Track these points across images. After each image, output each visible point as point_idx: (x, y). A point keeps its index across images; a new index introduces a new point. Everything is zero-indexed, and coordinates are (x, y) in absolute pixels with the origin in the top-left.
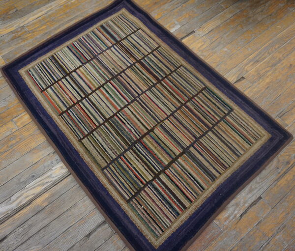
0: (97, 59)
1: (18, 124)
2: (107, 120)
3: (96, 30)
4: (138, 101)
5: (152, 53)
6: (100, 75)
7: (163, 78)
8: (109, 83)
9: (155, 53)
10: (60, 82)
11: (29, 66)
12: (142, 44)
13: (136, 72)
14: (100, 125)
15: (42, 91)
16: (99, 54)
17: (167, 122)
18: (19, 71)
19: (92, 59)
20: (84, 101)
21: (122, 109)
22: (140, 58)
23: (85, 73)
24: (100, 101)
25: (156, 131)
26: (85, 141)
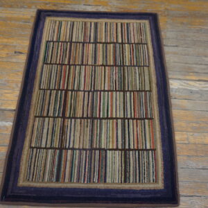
0: (91, 145)
1: (186, 136)
2: (124, 91)
3: (67, 180)
4: (94, 88)
5: (47, 116)
6: (101, 130)
7: (62, 90)
8: (101, 117)
9: (45, 115)
10: (136, 148)
11: (151, 186)
12: (45, 131)
13: (75, 110)
14: (131, 91)
15: (154, 150)
16: (86, 150)
17: (90, 63)
18: (163, 188)
19: (96, 149)
20: (129, 116)
21: (108, 91)
22: (60, 119)
23: (111, 140)
24: (118, 108)
25: (101, 63)
26: (147, 88)
